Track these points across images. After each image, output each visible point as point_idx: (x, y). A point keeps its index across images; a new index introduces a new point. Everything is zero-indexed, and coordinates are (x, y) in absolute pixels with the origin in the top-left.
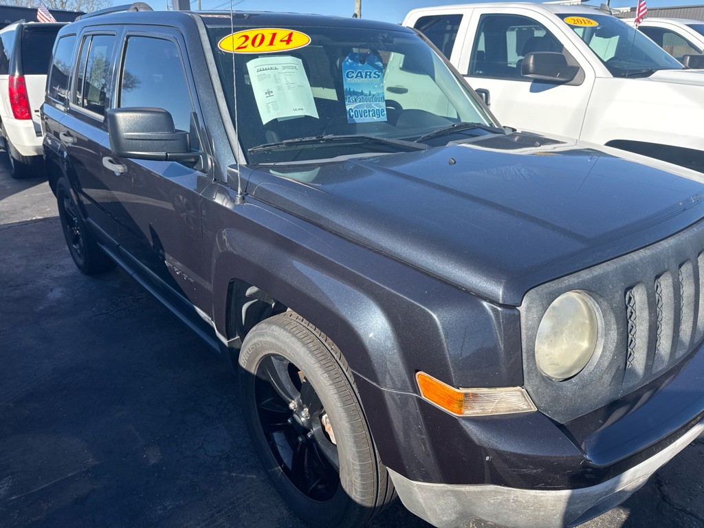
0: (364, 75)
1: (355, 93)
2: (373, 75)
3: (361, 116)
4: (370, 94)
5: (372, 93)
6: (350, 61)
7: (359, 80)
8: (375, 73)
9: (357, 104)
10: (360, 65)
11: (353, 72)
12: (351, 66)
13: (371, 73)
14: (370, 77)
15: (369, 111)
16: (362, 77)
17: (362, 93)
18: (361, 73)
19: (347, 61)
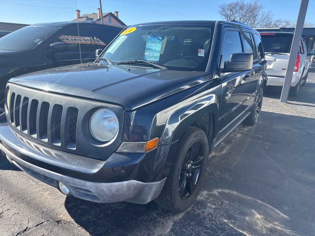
1: (149, 49)
3: (149, 58)
5: (156, 49)
6: (150, 37)
8: (158, 42)
9: (149, 53)
10: (153, 38)
11: (150, 41)
12: (150, 39)
13: (157, 42)
14: (156, 43)
15: (153, 56)
16: (153, 43)
17: (152, 49)
18: (153, 41)
19: (149, 37)
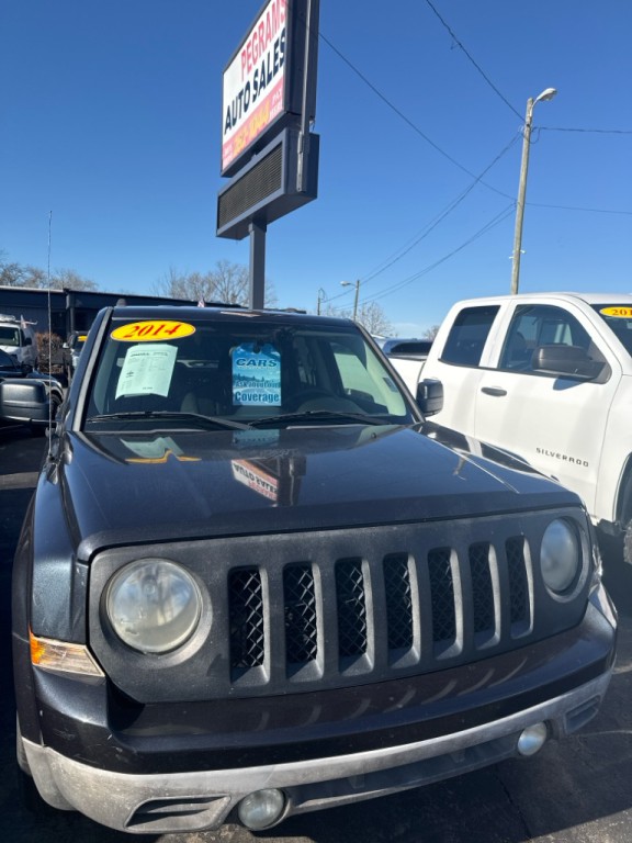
0: (257, 362)
1: (244, 378)
2: (268, 363)
3: (250, 400)
4: (263, 379)
5: (266, 379)
6: (242, 350)
7: (251, 367)
8: (270, 362)
9: (246, 388)
10: (253, 354)
11: (244, 360)
13: (266, 361)
14: (265, 365)
15: (260, 395)
16: (255, 365)
17: (254, 379)
18: (253, 361)
19: (239, 350)
